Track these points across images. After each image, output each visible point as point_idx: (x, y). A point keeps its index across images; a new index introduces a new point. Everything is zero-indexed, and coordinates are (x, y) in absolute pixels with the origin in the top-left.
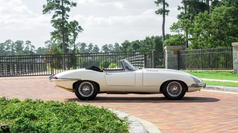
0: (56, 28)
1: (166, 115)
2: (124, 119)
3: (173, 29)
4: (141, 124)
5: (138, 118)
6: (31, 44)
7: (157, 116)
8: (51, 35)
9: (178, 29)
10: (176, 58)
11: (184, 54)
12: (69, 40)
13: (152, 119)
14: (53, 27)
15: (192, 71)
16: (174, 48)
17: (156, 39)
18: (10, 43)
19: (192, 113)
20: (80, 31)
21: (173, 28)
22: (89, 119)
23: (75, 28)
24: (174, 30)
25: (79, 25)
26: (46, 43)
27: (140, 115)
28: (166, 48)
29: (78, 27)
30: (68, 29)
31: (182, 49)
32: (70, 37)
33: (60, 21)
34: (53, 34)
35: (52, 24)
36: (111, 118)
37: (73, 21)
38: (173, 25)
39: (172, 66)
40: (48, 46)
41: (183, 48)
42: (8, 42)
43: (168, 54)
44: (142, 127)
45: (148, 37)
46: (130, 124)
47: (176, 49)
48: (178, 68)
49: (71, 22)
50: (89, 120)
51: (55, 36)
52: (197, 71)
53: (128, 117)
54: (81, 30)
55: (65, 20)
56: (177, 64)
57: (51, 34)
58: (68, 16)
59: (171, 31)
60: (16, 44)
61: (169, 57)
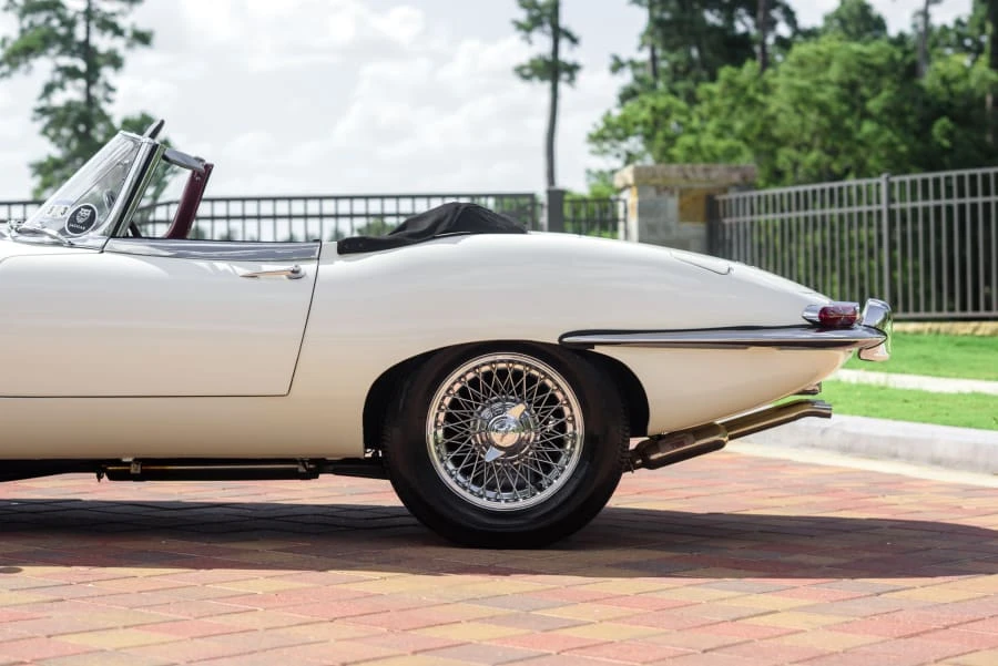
0: (58, 146)
3: (601, 142)
8: (34, 176)
14: (46, 140)
21: (605, 139)
28: (631, 180)
31: (735, 184)
33: (74, 113)
35: (40, 125)
41: (744, 178)
43: (641, 213)
47: (696, 186)
51: (49, 179)
55: (99, 109)
58: (110, 89)
59: (593, 153)
61: (650, 237)
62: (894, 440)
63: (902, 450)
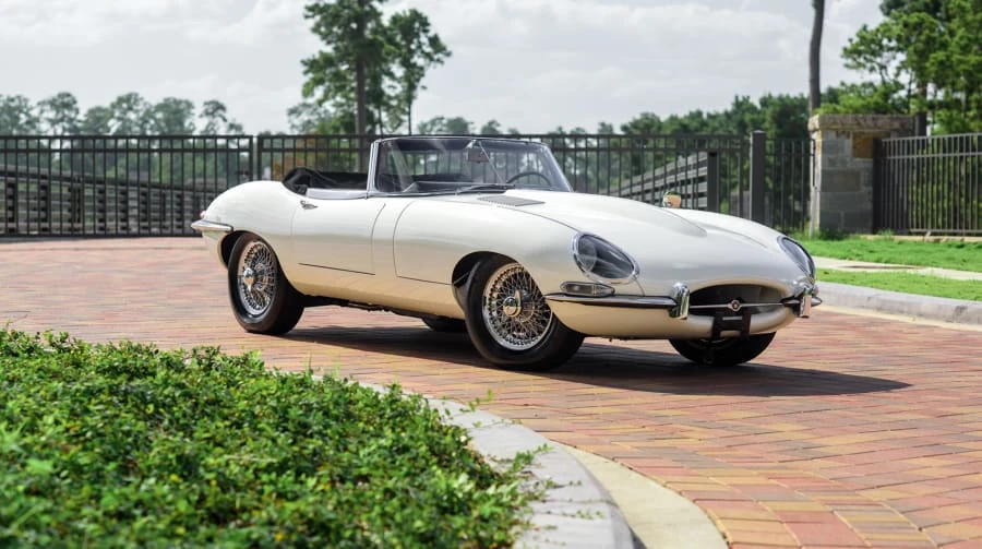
0: (329, 43)
1: (781, 452)
2: (510, 465)
3: (855, 56)
4: (611, 503)
5: (612, 464)
6: (227, 115)
7: (727, 456)
8: (306, 73)
9: (880, 56)
10: (865, 177)
11: (906, 157)
12: (385, 99)
13: (694, 471)
14: (316, 37)
15: (945, 238)
16: (859, 124)
17: (778, 109)
18: (135, 108)
19: (935, 449)
20: (436, 57)
21: (860, 53)
22: (269, 460)
23: (411, 42)
24: (862, 60)
25: (431, 34)
26: (293, 112)
27: (627, 447)
28: (817, 127)
29: (424, 39)
30: (382, 45)
31: (896, 130)
32: (390, 87)
33: (346, 11)
34: (312, 65)
35: (311, 23)
36: (415, 459)
37: (404, 12)
38: (856, 40)
39: (842, 214)
40: (301, 128)
41: (902, 125)
42: (125, 105)
44: (608, 522)
45: (746, 100)
46: (536, 498)
47: (867, 131)
48: (870, 224)
49: (395, 19)
50: (270, 465)
51: (320, 75)
52: (967, 239)
53: (538, 459)
54: (440, 56)
55: (371, 7)
56: (869, 206)
57: (305, 68)
59: (847, 66)
60: (159, 115)
61: (831, 169)
62: (902, 303)
63: (905, 309)
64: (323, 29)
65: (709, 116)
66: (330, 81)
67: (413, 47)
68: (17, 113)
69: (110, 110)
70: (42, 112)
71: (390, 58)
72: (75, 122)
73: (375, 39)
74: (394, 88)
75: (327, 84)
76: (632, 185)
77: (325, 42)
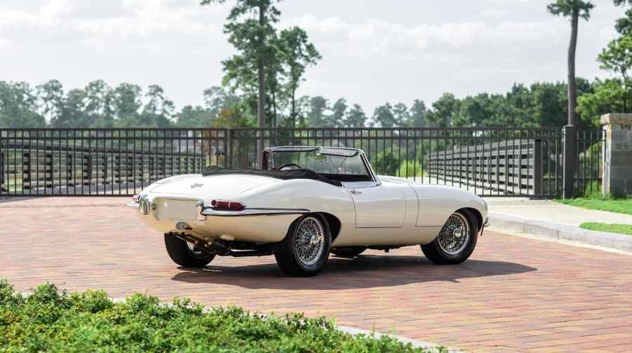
0: (240, 49)
3: (606, 60)
6: (163, 95)
8: (225, 69)
9: (623, 60)
12: (278, 87)
14: (232, 45)
17: (543, 92)
18: (101, 90)
20: (311, 59)
21: (609, 58)
23: (295, 49)
24: (610, 63)
25: (308, 43)
26: (208, 92)
28: (608, 122)
29: (303, 47)
30: (276, 51)
32: (281, 79)
33: (252, 28)
34: (229, 65)
35: (228, 36)
37: (290, 28)
38: (608, 49)
39: (625, 181)
40: (212, 104)
42: (94, 88)
43: (612, 138)
49: (283, 33)
51: (234, 71)
54: (314, 58)
55: (268, 25)
57: (225, 66)
58: (278, 13)
59: (602, 67)
60: (118, 95)
61: (619, 150)
64: (236, 40)
65: (492, 96)
66: (241, 75)
67: (296, 52)
68: (21, 93)
69: (85, 91)
70: (39, 93)
71: (281, 60)
72: (61, 100)
73: (271, 47)
74: (283, 79)
75: (238, 77)
76: (461, 153)
77: (237, 48)
